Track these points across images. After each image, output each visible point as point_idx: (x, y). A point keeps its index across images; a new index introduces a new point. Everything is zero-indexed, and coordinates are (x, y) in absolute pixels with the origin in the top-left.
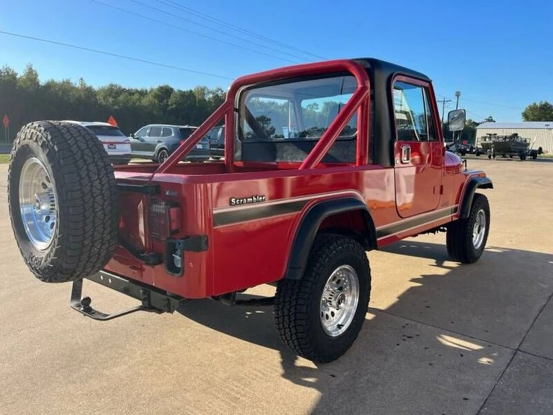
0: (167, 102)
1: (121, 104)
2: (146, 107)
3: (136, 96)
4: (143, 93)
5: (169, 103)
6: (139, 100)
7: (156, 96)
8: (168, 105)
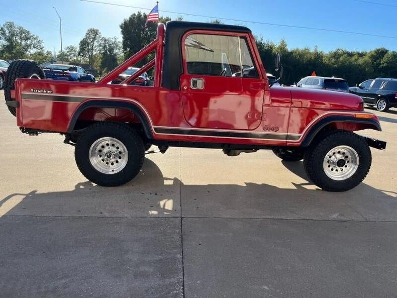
0: (380, 61)
1: (340, 63)
2: (360, 66)
3: (356, 57)
4: (361, 55)
5: (382, 62)
6: (356, 60)
7: (372, 57)
8: (380, 64)
